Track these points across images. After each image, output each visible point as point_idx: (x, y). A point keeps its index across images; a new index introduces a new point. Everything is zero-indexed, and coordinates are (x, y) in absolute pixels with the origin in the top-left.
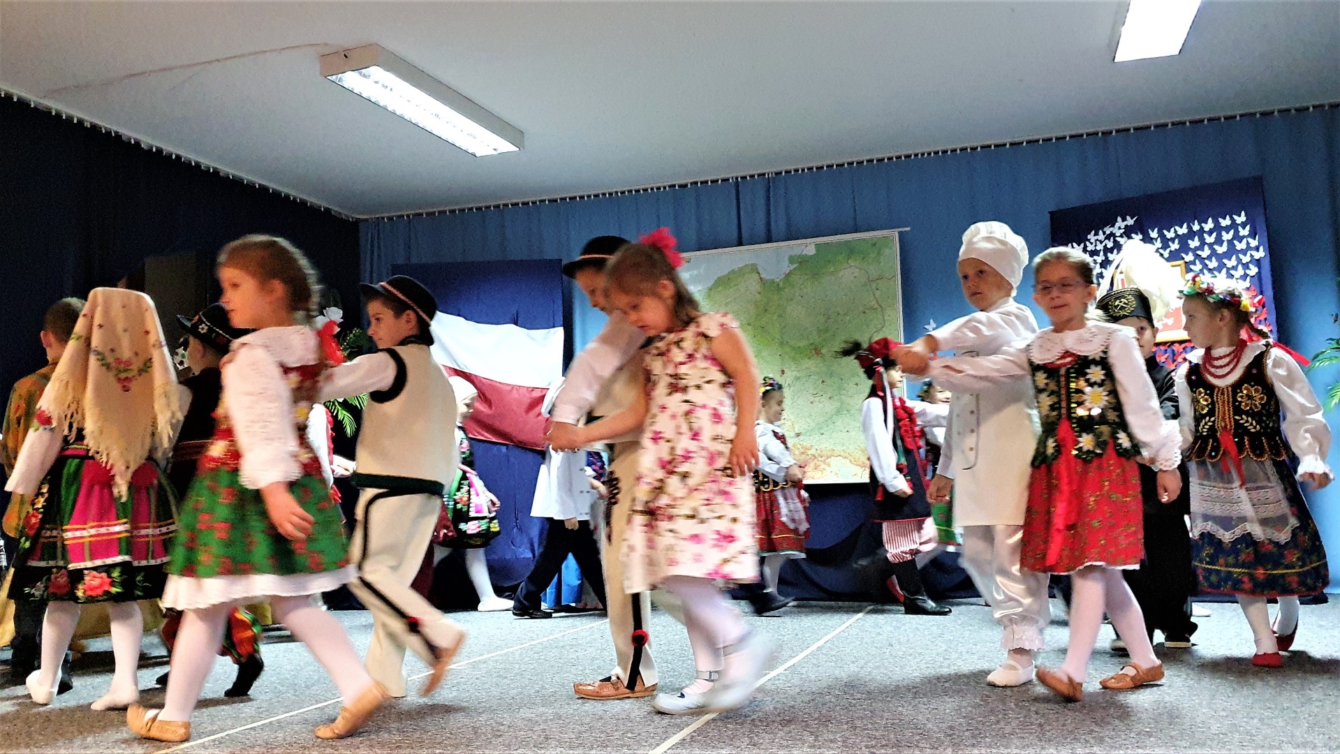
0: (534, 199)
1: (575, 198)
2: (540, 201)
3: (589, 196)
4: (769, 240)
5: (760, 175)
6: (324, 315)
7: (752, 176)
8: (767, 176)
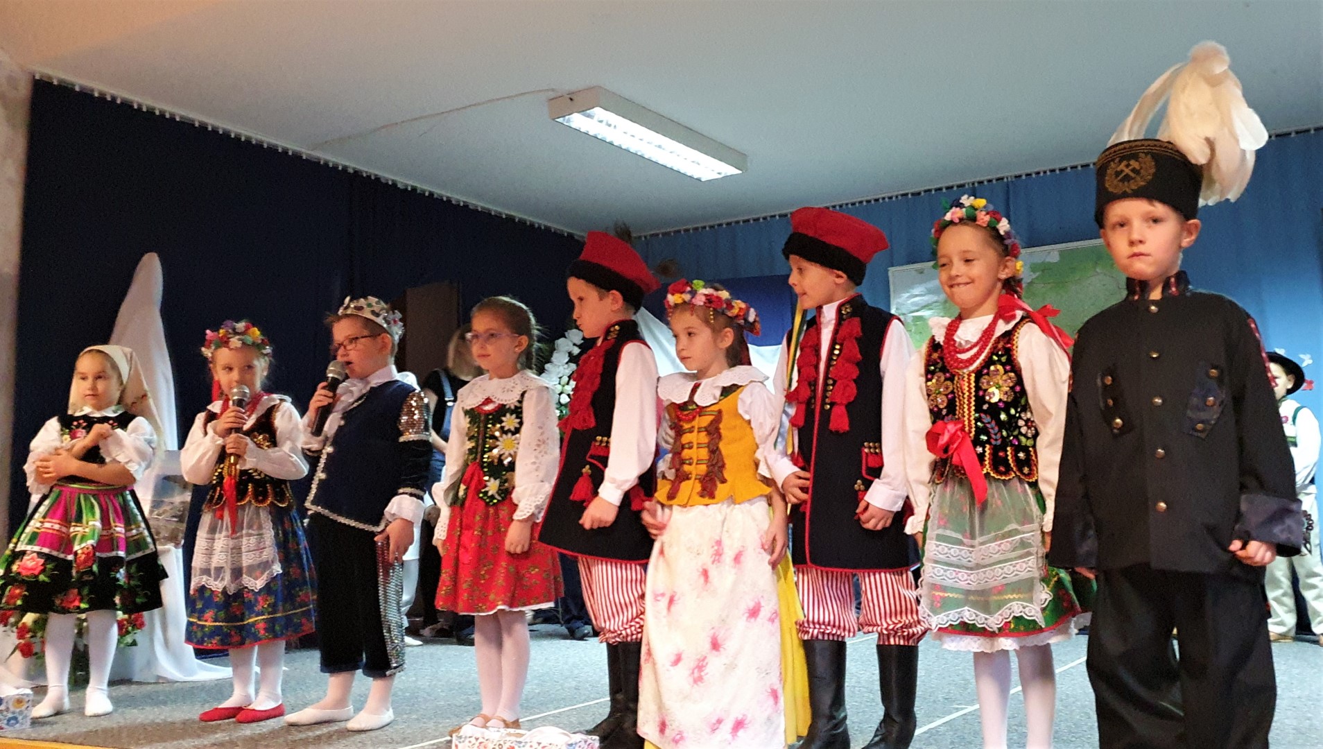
5: (998, 179)
6: (565, 337)
7: (990, 181)
8: (1005, 180)
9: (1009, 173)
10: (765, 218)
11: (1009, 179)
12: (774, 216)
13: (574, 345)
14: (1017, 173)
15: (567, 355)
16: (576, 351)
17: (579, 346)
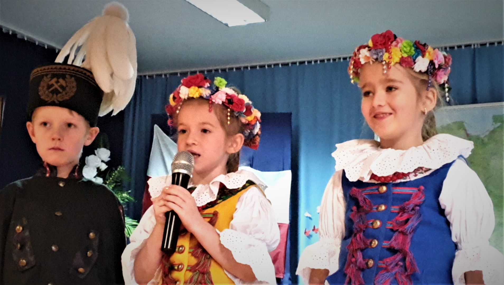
0: (269, 63)
1: (304, 62)
2: (275, 65)
3: (316, 61)
4: (474, 101)
5: (466, 46)
6: (95, 155)
7: (459, 47)
8: (473, 47)
9: (475, 41)
10: (269, 66)
11: (476, 46)
12: (278, 65)
13: (103, 161)
14: (483, 41)
15: (96, 170)
16: (104, 167)
17: (107, 163)
